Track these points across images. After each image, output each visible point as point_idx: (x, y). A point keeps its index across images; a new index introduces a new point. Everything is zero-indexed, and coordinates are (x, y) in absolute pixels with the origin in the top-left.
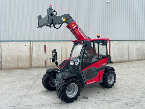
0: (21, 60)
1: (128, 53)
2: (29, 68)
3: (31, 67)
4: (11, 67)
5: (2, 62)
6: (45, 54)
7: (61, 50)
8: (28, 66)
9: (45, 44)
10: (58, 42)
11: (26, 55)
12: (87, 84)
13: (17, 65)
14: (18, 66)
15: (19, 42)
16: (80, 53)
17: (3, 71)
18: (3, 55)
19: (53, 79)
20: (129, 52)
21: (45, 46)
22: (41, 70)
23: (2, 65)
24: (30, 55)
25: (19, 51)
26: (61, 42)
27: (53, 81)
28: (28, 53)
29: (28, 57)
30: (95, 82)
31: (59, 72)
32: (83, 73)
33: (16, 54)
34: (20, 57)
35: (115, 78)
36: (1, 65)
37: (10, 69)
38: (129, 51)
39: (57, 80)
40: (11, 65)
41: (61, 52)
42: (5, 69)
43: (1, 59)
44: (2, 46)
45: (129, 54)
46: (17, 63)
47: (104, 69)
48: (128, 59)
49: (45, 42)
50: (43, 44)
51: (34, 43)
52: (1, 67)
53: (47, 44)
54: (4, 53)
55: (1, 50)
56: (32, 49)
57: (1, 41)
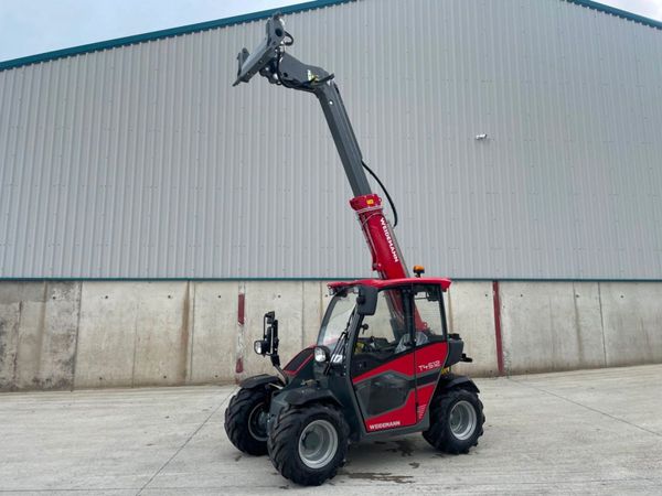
0: (148, 351)
1: (574, 331)
2: (174, 385)
3: (183, 381)
4: (108, 378)
5: (78, 358)
6: (238, 328)
7: (300, 316)
8: (172, 377)
9: (242, 291)
10: (292, 285)
11: (167, 333)
12: (372, 427)
13: (130, 372)
14: (135, 374)
15: (146, 284)
16: (349, 324)
17: (76, 393)
18: (83, 334)
19: (263, 414)
20: (578, 331)
21: (242, 298)
22: (221, 392)
23: (77, 371)
24: (183, 335)
25: (143, 319)
26: (301, 283)
27: (261, 419)
28: (177, 326)
29: (174, 341)
30: (398, 423)
31: (281, 388)
32: (355, 389)
33: (133, 331)
34: (146, 342)
36: (73, 372)
37: (102, 385)
38: (582, 323)
39: (273, 415)
40: (110, 371)
41: (303, 322)
42: (85, 387)
43: (76, 348)
44: (83, 300)
46: (131, 365)
47: (435, 383)
48: (577, 358)
49: (242, 284)
50: (233, 291)
51: (201, 287)
52: (73, 380)
53: (250, 290)
54: (87, 326)
55: (78, 315)
56: (191, 309)
57: (81, 280)
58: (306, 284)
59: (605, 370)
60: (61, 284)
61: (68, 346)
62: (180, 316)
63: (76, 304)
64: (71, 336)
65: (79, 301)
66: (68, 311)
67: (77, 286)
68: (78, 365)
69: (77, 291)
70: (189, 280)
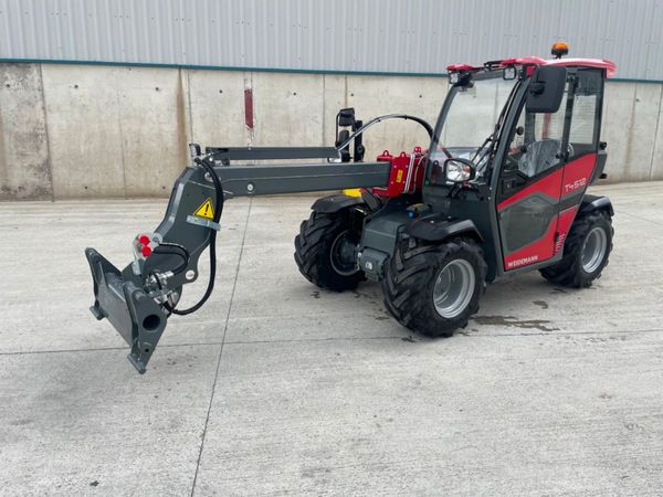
0: (139, 156)
1: (625, 140)
4: (96, 187)
5: (53, 163)
6: (247, 133)
7: (320, 119)
9: (249, 86)
10: (310, 79)
11: (160, 135)
12: (510, 265)
13: (121, 180)
14: (128, 184)
15: (126, 70)
16: (498, 127)
17: (60, 204)
18: (54, 133)
20: (630, 140)
21: (248, 94)
23: (55, 178)
24: (179, 139)
25: (128, 117)
26: (321, 76)
27: (344, 251)
28: (170, 127)
29: (170, 144)
30: (535, 258)
33: (116, 132)
34: (136, 145)
35: (609, 246)
36: (50, 179)
37: (88, 195)
38: (636, 132)
39: (366, 247)
40: (96, 179)
42: (68, 197)
43: (49, 150)
44: (46, 88)
45: (629, 149)
46: (121, 172)
48: (622, 171)
49: (248, 75)
50: (237, 84)
51: (197, 78)
52: (52, 188)
53: (259, 84)
54: (57, 124)
55: (44, 108)
56: (187, 106)
57: (39, 62)
58: (328, 79)
59: (648, 183)
60: (14, 67)
61: (38, 149)
62: (174, 114)
63: (38, 94)
64: (39, 136)
65: (41, 90)
66: (29, 104)
67: (34, 69)
68: (55, 171)
69: (37, 78)
70: (180, 67)
